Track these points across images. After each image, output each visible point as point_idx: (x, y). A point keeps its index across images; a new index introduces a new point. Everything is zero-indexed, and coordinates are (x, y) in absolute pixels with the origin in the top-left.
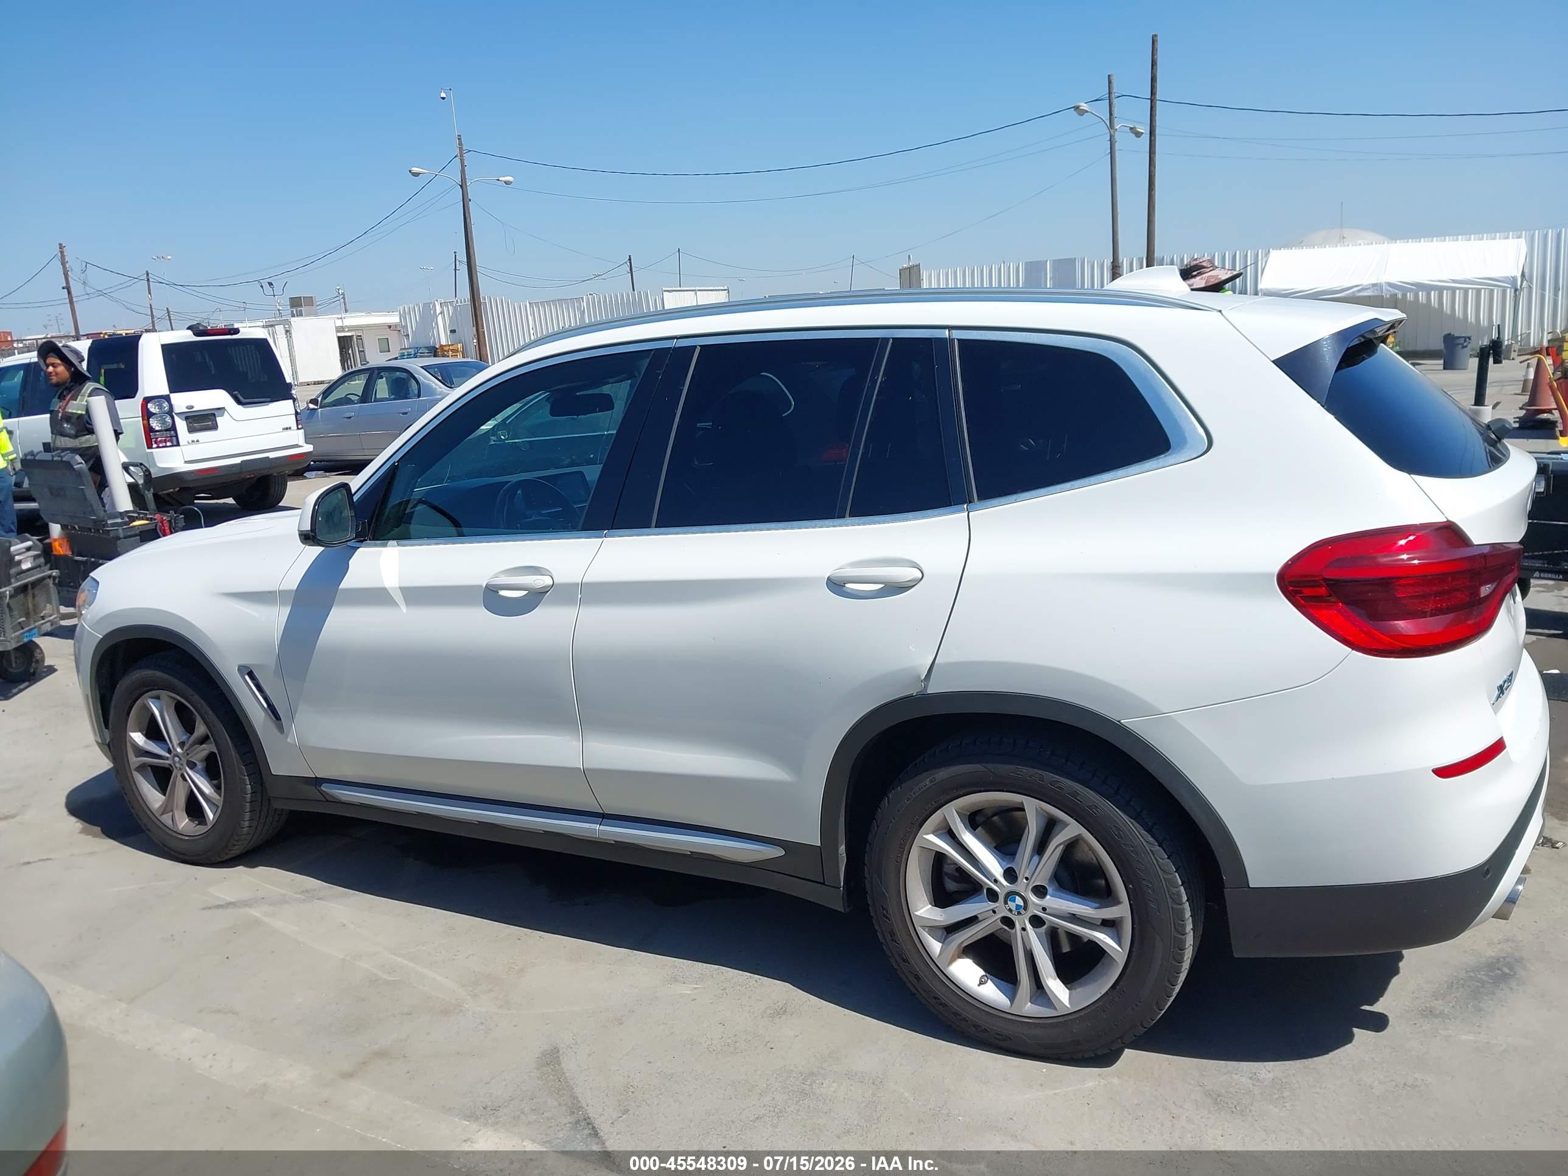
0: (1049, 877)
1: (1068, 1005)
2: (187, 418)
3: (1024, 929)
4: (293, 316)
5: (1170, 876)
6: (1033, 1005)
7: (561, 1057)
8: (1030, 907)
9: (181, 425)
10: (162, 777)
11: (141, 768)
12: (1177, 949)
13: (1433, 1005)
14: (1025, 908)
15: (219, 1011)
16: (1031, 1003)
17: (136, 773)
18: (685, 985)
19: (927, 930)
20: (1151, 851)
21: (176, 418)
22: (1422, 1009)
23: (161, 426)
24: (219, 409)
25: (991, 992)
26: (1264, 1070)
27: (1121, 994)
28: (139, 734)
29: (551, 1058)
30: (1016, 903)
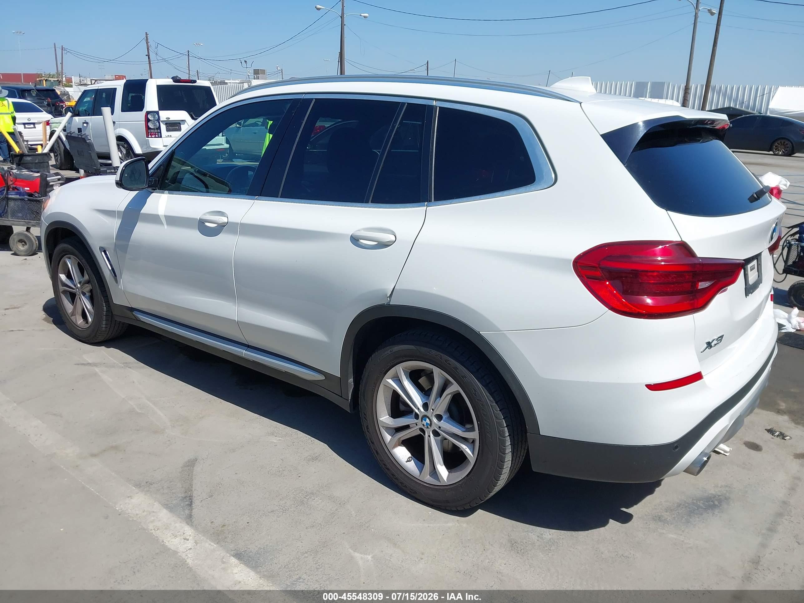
0: (444, 411)
1: (446, 480)
2: (166, 124)
3: (429, 436)
4: (255, 79)
5: (500, 421)
6: (430, 477)
7: (196, 464)
8: (433, 425)
9: (163, 127)
10: (73, 297)
11: (65, 292)
12: (500, 461)
13: (663, 514)
14: (431, 425)
15: (55, 415)
16: (430, 476)
17: (62, 294)
18: (276, 437)
19: (385, 428)
20: (491, 405)
21: (161, 123)
22: (655, 516)
23: (154, 127)
24: (182, 120)
25: (412, 467)
26: (548, 533)
27: (470, 480)
28: (64, 275)
29: (191, 464)
30: (427, 422)
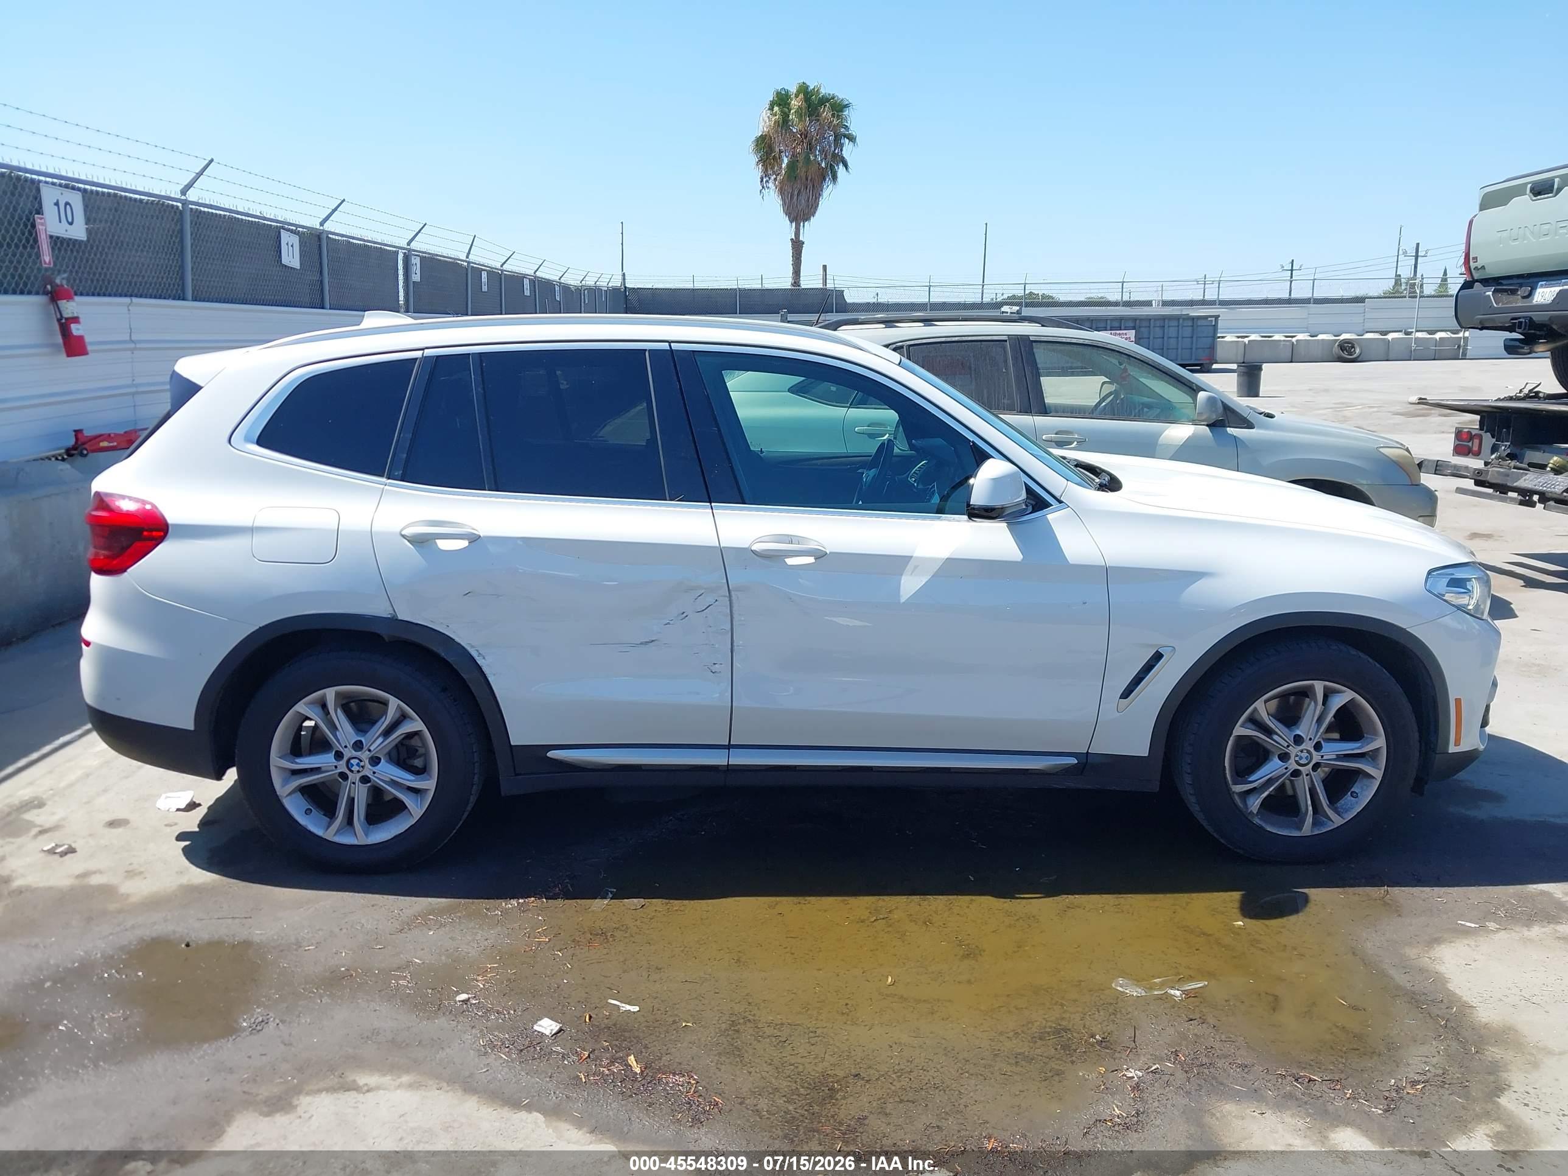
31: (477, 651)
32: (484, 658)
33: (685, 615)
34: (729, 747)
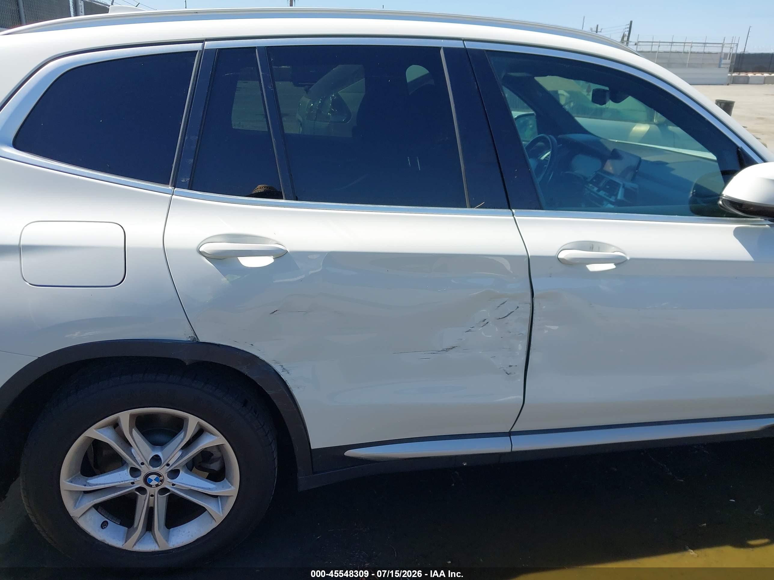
31: (282, 366)
32: (288, 373)
33: (486, 322)
34: (510, 434)
